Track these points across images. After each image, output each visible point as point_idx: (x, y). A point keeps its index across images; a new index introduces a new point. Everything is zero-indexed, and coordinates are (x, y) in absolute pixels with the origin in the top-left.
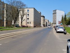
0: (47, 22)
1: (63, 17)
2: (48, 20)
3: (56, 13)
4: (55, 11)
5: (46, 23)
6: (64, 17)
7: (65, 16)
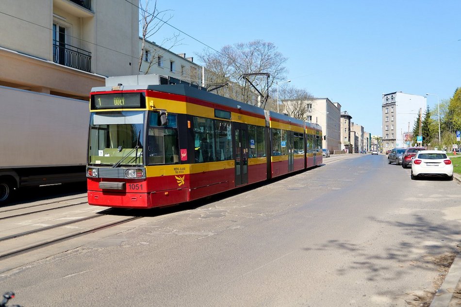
0: (359, 134)
1: (419, 119)
2: (362, 128)
3: (393, 104)
4: (389, 97)
5: (356, 138)
6: (423, 119)
7: (428, 115)
